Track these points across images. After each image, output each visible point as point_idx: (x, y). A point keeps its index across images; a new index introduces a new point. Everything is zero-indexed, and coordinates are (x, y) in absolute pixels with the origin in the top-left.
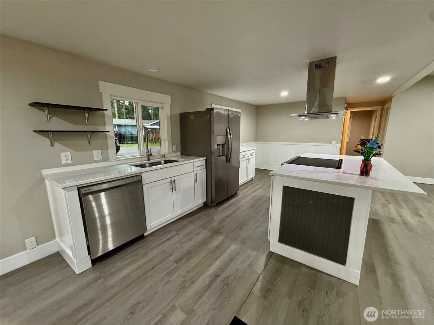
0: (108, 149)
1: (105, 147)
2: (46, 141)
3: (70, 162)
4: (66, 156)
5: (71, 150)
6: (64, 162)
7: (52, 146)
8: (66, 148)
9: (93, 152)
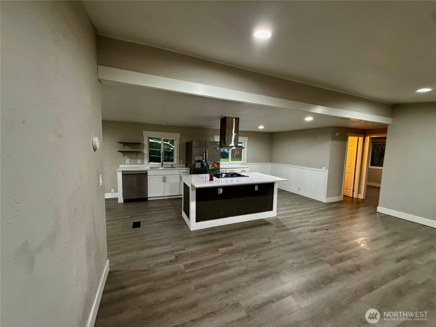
0: (144, 159)
1: (143, 159)
2: (122, 154)
3: (129, 163)
4: (128, 161)
5: (130, 159)
6: (127, 163)
7: (124, 156)
8: (128, 158)
9: (137, 161)
